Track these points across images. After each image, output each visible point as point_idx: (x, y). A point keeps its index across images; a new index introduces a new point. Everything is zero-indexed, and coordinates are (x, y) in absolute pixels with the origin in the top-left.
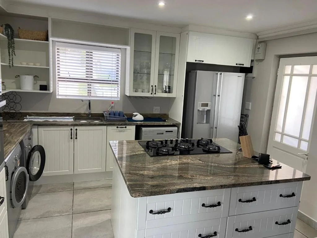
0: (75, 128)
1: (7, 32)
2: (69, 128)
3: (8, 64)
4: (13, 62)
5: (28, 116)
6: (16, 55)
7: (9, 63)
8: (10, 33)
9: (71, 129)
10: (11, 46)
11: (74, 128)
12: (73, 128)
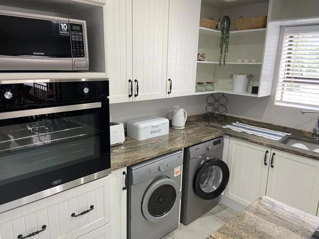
0: (274, 151)
1: (222, 25)
2: (265, 150)
3: (218, 63)
4: (224, 60)
5: (237, 122)
6: (229, 51)
7: (220, 62)
8: (225, 26)
9: (267, 152)
10: (224, 41)
11: (271, 151)
12: (269, 151)
